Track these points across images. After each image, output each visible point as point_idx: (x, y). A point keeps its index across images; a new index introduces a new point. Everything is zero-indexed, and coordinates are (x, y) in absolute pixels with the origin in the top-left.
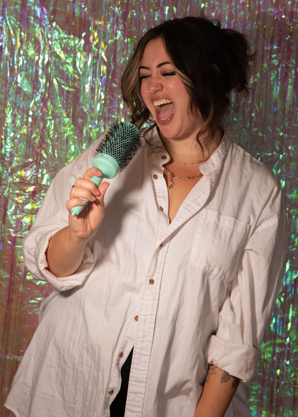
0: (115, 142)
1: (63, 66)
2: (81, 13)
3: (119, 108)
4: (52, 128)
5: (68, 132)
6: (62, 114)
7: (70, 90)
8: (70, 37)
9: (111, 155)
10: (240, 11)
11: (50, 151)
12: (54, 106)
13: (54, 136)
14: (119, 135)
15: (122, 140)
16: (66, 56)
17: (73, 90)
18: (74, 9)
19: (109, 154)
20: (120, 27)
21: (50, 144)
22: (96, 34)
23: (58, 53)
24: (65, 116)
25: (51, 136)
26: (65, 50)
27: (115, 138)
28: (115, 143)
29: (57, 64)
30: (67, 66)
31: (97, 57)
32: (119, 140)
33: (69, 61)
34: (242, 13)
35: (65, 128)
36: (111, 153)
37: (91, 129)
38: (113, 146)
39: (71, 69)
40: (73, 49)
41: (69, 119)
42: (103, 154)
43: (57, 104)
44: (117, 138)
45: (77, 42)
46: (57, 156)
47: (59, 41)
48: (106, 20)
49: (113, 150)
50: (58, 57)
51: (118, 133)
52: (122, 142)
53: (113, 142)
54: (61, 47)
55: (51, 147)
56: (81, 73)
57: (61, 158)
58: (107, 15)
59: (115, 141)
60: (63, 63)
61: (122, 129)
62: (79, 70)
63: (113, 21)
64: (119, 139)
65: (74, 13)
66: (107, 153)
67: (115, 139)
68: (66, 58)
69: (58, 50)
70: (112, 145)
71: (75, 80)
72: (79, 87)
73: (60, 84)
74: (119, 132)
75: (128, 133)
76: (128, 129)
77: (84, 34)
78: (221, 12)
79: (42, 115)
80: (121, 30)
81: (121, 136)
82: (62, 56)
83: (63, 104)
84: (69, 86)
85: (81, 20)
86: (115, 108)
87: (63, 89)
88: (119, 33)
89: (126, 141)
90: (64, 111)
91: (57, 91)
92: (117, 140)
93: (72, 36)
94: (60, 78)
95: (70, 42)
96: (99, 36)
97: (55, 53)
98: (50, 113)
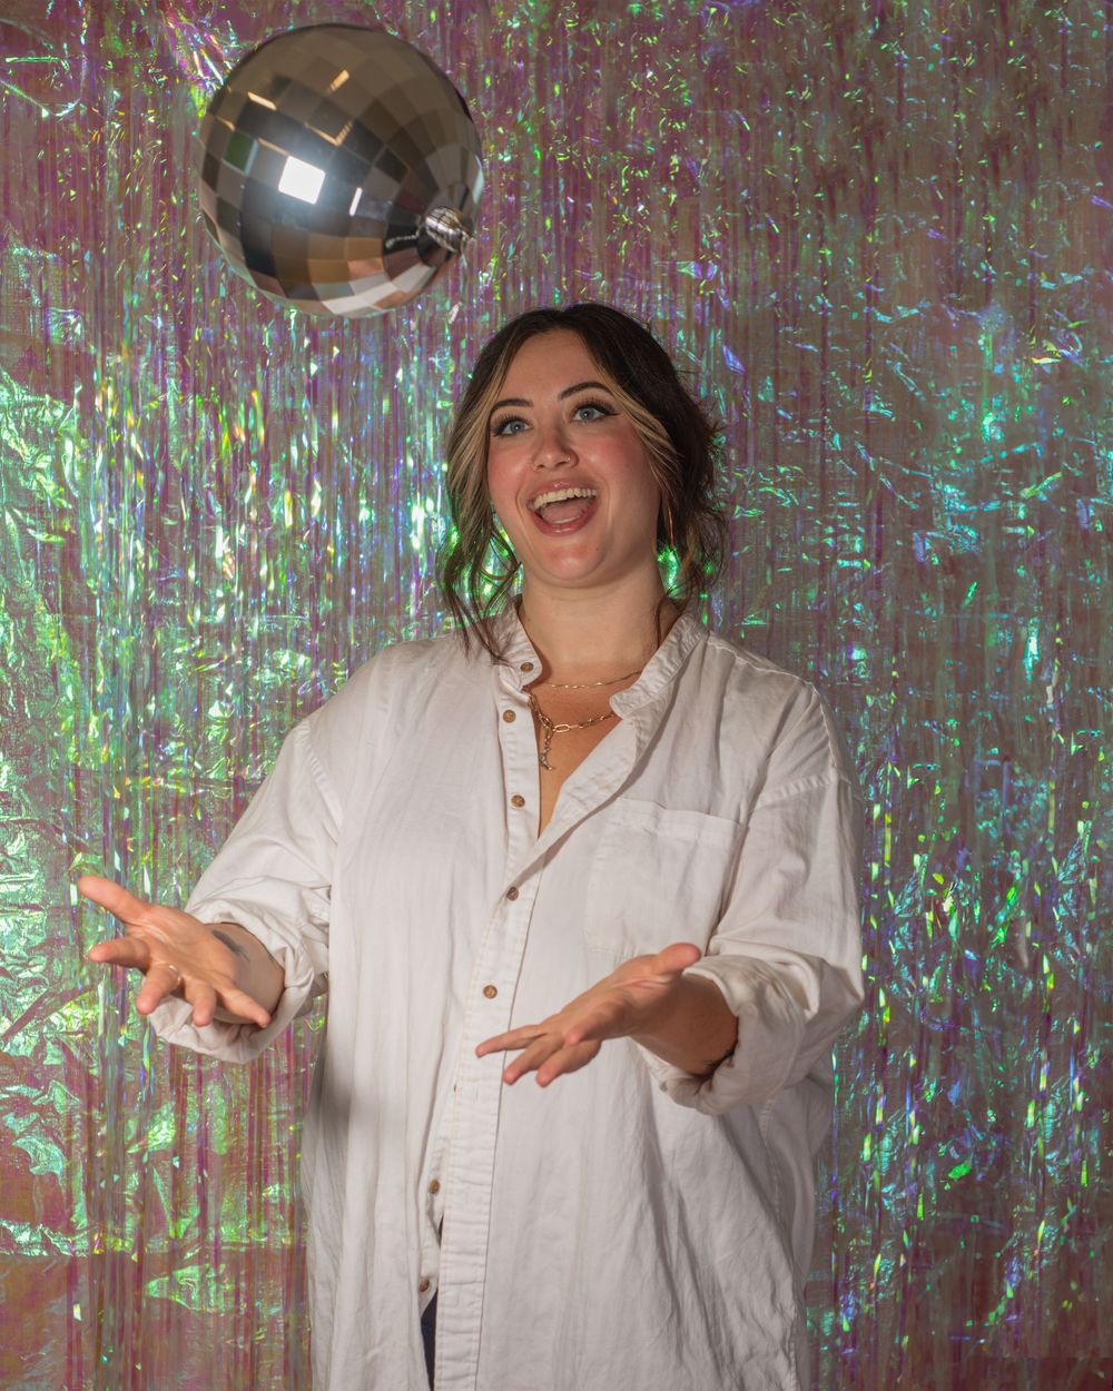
1: (27, 479)
2: (66, 335)
3: (184, 581)
4: (11, 642)
5: (55, 650)
6: (33, 604)
7: (53, 539)
8: (42, 399)
10: (479, 313)
11: (11, 703)
12: (12, 586)
13: (17, 664)
16: (35, 451)
17: (60, 539)
18: (47, 326)
20: (173, 369)
21: (10, 685)
22: (110, 392)
23: (13, 445)
24: (44, 608)
25: (11, 664)
26: (29, 435)
29: (11, 474)
30: (39, 476)
31: (117, 452)
33: (44, 462)
34: (486, 317)
35: (44, 642)
37: (115, 639)
39: (50, 486)
40: (52, 433)
41: (56, 616)
43: (18, 579)
45: (59, 413)
46: (29, 716)
47: (11, 413)
48: (136, 351)
50: (12, 454)
54: (18, 428)
55: (12, 693)
56: (76, 494)
57: (40, 720)
58: (135, 337)
60: (29, 469)
62: (72, 486)
63: (152, 352)
65: (47, 337)
68: (35, 457)
69: (9, 436)
71: (62, 512)
72: (73, 532)
73: (22, 527)
78: (432, 318)
80: (175, 376)
82: (25, 450)
83: (34, 578)
84: (49, 530)
85: (67, 353)
86: (173, 580)
87: (33, 541)
88: (171, 382)
90: (38, 597)
91: (17, 546)
93: (47, 397)
94: (22, 510)
95: (40, 413)
96: (118, 395)
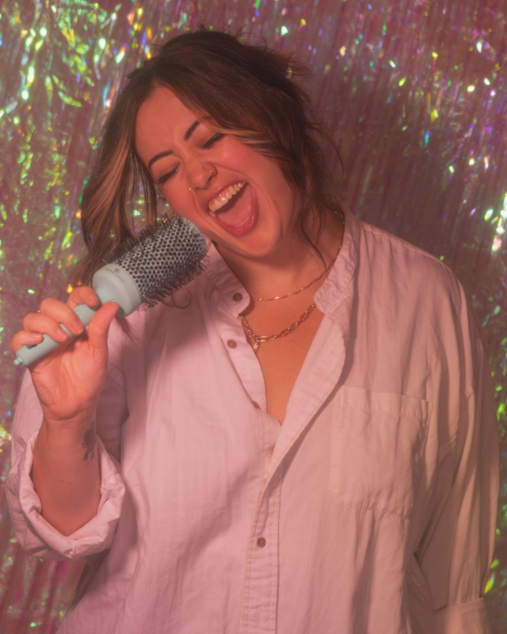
0: (151, 253)
1: (68, 58)
4: (28, 166)
5: (55, 179)
6: (50, 144)
7: (74, 104)
8: (91, 5)
9: (134, 277)
10: (411, 22)
11: (16, 208)
12: (39, 128)
13: (27, 183)
14: (165, 242)
15: (166, 254)
16: (79, 40)
17: (79, 105)
19: (131, 273)
20: (188, 7)
21: (18, 196)
22: (140, 12)
23: (64, 32)
24: (55, 149)
25: (22, 183)
26: (78, 28)
27: (155, 244)
28: (151, 255)
29: (58, 52)
30: (77, 58)
31: (134, 55)
32: (161, 252)
33: (83, 49)
35: (50, 172)
36: (136, 273)
38: (145, 260)
39: (82, 67)
40: (93, 30)
41: (62, 157)
42: (120, 268)
43: (44, 126)
44: (159, 247)
45: (102, 18)
46: (26, 221)
47: (69, 10)
49: (142, 268)
50: (62, 38)
51: (166, 236)
52: (164, 259)
53: (148, 252)
54: (72, 21)
55: (18, 202)
56: (99, 77)
57: (32, 226)
59: (153, 251)
60: (70, 51)
61: (175, 233)
62: (97, 71)
64: (163, 250)
66: (128, 270)
67: (154, 248)
68: (77, 44)
69: (64, 25)
70: (144, 257)
71: (86, 87)
72: (90, 102)
73: (56, 88)
74: (168, 235)
75: (183, 245)
76: (186, 237)
77: (118, 7)
78: (375, 17)
79: (12, 141)
80: (188, 13)
81: (169, 246)
82: (71, 37)
83: (55, 126)
84: (73, 97)
88: (184, 16)
89: (173, 259)
90: (54, 141)
91: (49, 102)
92: (158, 251)
93: (96, 5)
94: (60, 78)
95: (89, 15)
96: (145, 16)
97: (59, 30)
98: (29, 139)
